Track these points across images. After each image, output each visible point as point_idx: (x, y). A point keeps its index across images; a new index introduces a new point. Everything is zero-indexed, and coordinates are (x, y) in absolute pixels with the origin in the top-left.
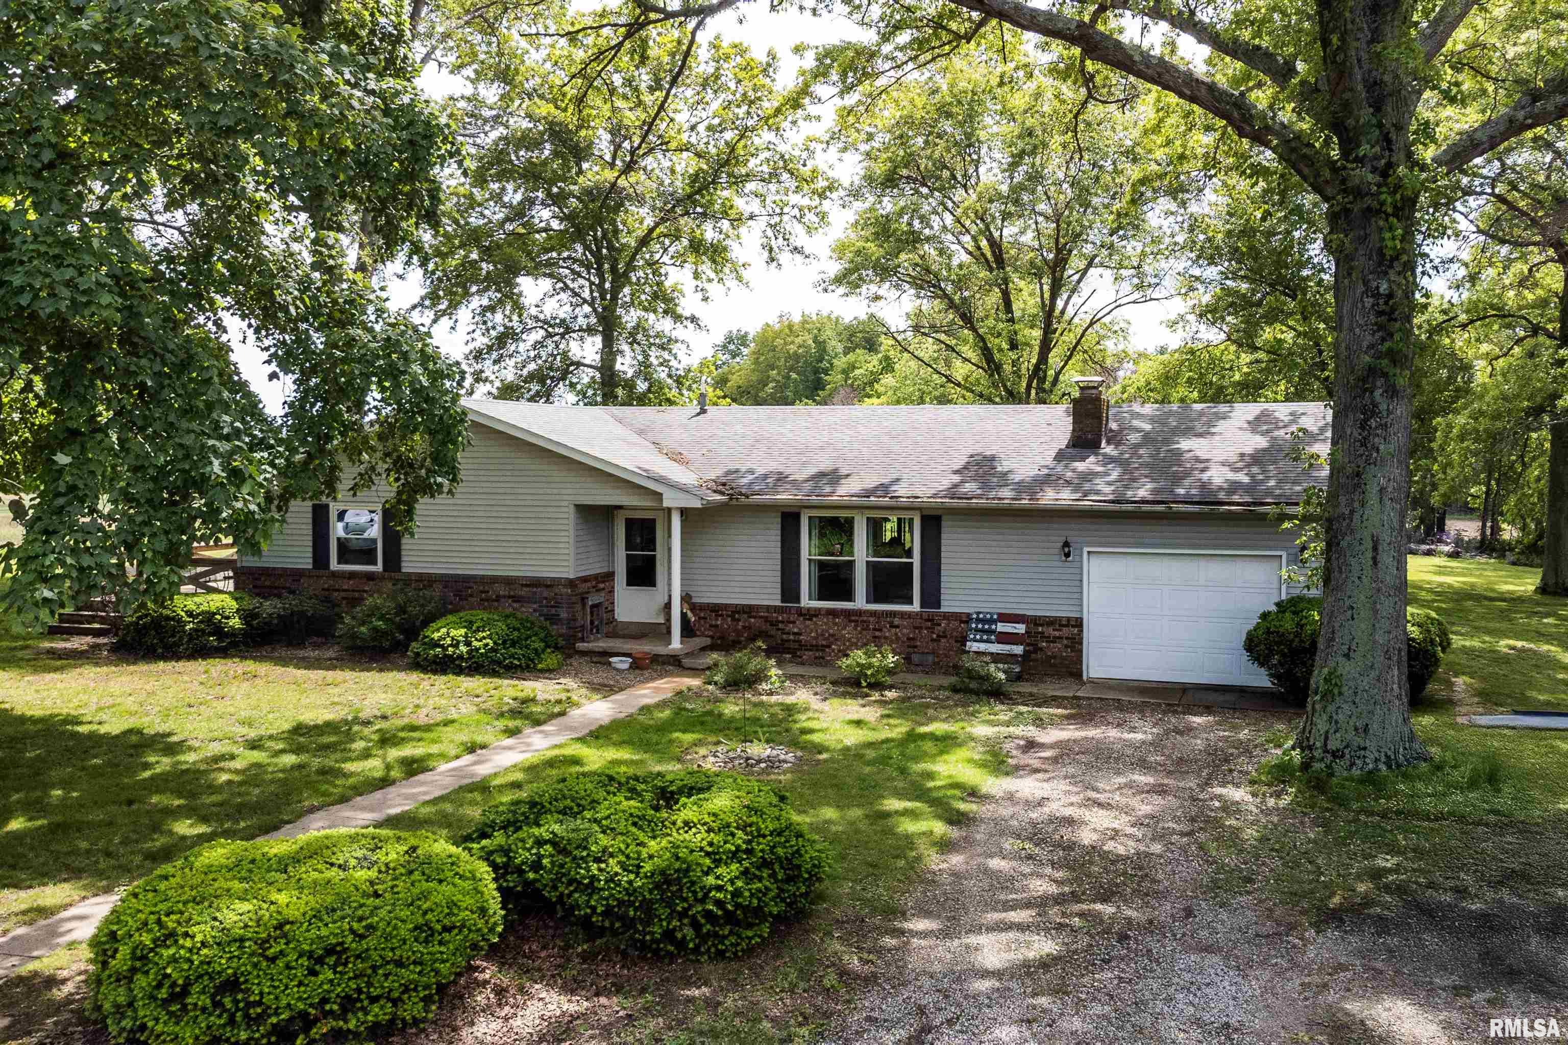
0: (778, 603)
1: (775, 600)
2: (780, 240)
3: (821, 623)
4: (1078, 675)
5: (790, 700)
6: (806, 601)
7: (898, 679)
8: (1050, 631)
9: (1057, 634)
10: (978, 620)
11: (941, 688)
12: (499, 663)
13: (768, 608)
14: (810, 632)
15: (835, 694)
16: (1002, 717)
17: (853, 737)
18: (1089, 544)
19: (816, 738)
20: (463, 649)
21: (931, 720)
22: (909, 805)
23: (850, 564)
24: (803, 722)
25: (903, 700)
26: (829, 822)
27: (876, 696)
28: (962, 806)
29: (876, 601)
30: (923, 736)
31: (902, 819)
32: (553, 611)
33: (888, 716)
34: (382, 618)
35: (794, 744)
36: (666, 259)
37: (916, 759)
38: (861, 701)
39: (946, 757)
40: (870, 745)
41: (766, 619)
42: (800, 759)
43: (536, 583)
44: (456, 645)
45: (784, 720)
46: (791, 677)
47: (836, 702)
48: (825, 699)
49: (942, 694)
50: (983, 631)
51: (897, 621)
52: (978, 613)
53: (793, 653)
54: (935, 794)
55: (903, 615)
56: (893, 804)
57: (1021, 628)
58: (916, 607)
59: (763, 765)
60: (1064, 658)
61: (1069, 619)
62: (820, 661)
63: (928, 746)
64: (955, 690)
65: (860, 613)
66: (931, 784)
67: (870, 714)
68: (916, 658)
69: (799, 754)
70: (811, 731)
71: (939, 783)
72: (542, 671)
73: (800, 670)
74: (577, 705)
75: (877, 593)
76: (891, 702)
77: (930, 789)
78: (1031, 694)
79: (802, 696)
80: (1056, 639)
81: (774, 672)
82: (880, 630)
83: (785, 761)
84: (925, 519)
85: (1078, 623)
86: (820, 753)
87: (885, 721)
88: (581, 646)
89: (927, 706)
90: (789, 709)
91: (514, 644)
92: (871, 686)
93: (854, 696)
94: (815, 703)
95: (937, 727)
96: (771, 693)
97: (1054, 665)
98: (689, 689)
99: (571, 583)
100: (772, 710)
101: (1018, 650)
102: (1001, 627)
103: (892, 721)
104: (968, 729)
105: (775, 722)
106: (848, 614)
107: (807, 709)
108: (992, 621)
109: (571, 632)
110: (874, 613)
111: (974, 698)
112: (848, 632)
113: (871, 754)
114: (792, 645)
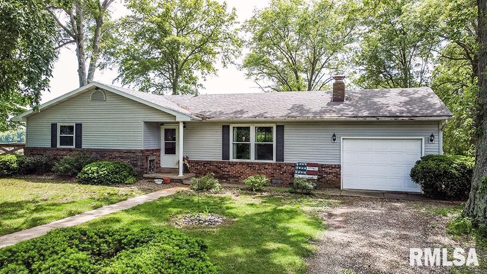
0: (221, 160)
1: (219, 158)
2: (227, 59)
3: (238, 168)
4: (339, 187)
5: (223, 196)
6: (231, 159)
7: (268, 188)
8: (328, 170)
9: (331, 171)
10: (299, 166)
11: (285, 192)
12: (110, 181)
13: (217, 162)
14: (232, 171)
15: (242, 194)
16: (314, 203)
17: (250, 211)
18: (343, 135)
19: (232, 211)
20: (95, 174)
21: (283, 204)
22: (280, 245)
23: (249, 145)
24: (228, 204)
25: (270, 196)
26: (237, 256)
27: (259, 194)
28: (308, 246)
29: (258, 159)
30: (281, 211)
31: (277, 254)
32: (135, 162)
33: (265, 202)
34: (69, 163)
35: (223, 213)
36: (193, 67)
37: (280, 221)
38: (253, 196)
39: (293, 220)
40: (258, 214)
41: (216, 166)
42: (224, 220)
43: (129, 151)
44: (93, 173)
45: (220, 203)
46: (225, 187)
47: (242, 196)
48: (238, 196)
49: (286, 194)
50: (301, 170)
51: (267, 167)
52: (299, 163)
53: (226, 179)
54: (293, 239)
55: (269, 164)
56: (272, 246)
57: (316, 169)
58: (274, 161)
59: (207, 223)
60: (333, 181)
61: (335, 165)
62: (237, 182)
63: (284, 215)
64: (291, 192)
65: (252, 163)
66: (289, 234)
67: (257, 201)
68: (274, 181)
69: (225, 218)
70: (231, 208)
71: (293, 234)
72: (126, 184)
73: (229, 185)
74: (134, 196)
75: (259, 156)
76: (266, 197)
77: (289, 237)
78: (323, 194)
79: (228, 194)
80: (330, 173)
81: (217, 184)
82: (260, 170)
83: (217, 222)
84: (277, 127)
85: (339, 167)
86: (234, 218)
87: (264, 204)
88: (145, 175)
89: (281, 198)
90: (222, 199)
91: (116, 173)
92: (256, 190)
93: (250, 194)
94: (233, 197)
95: (287, 207)
96: (216, 193)
97: (329, 184)
98: (182, 191)
99: (142, 151)
100: (215, 199)
101: (315, 177)
102: (308, 169)
103: (266, 204)
104: (301, 208)
105: (215, 204)
106: (248, 164)
107: (230, 199)
108: (304, 166)
109: (142, 170)
110: (257, 164)
111: (300, 196)
112: (248, 171)
113: (258, 218)
114: (226, 176)
